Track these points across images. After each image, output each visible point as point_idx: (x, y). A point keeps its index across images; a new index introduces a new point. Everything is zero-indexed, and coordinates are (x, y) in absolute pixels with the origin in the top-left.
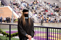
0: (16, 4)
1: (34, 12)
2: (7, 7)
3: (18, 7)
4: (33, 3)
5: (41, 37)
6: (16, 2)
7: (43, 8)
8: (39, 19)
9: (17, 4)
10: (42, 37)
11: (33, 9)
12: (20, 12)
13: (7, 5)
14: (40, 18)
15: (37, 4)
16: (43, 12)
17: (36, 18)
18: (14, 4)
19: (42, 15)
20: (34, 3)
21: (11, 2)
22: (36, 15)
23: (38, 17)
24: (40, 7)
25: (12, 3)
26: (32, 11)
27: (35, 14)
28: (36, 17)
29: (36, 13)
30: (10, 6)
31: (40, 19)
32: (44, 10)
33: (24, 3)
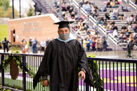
0: (69, 8)
1: (111, 27)
2: (49, 17)
3: (73, 16)
4: (109, 4)
5: (128, 85)
6: (68, 4)
7: (132, 16)
8: (123, 42)
9: (71, 8)
10: (130, 83)
11: (109, 18)
12: (77, 27)
13: (47, 12)
14: (124, 39)
15: (117, 7)
16: (131, 24)
17: (115, 39)
18: (64, 9)
19: (130, 33)
20: (111, 3)
21: (56, 3)
22: (115, 33)
23: (120, 38)
24: (125, 13)
25: (58, 7)
26: (105, 24)
27: (113, 29)
28: (116, 37)
29: (116, 28)
30: (54, 13)
31: (126, 42)
32: (135, 20)
33: (88, 6)
